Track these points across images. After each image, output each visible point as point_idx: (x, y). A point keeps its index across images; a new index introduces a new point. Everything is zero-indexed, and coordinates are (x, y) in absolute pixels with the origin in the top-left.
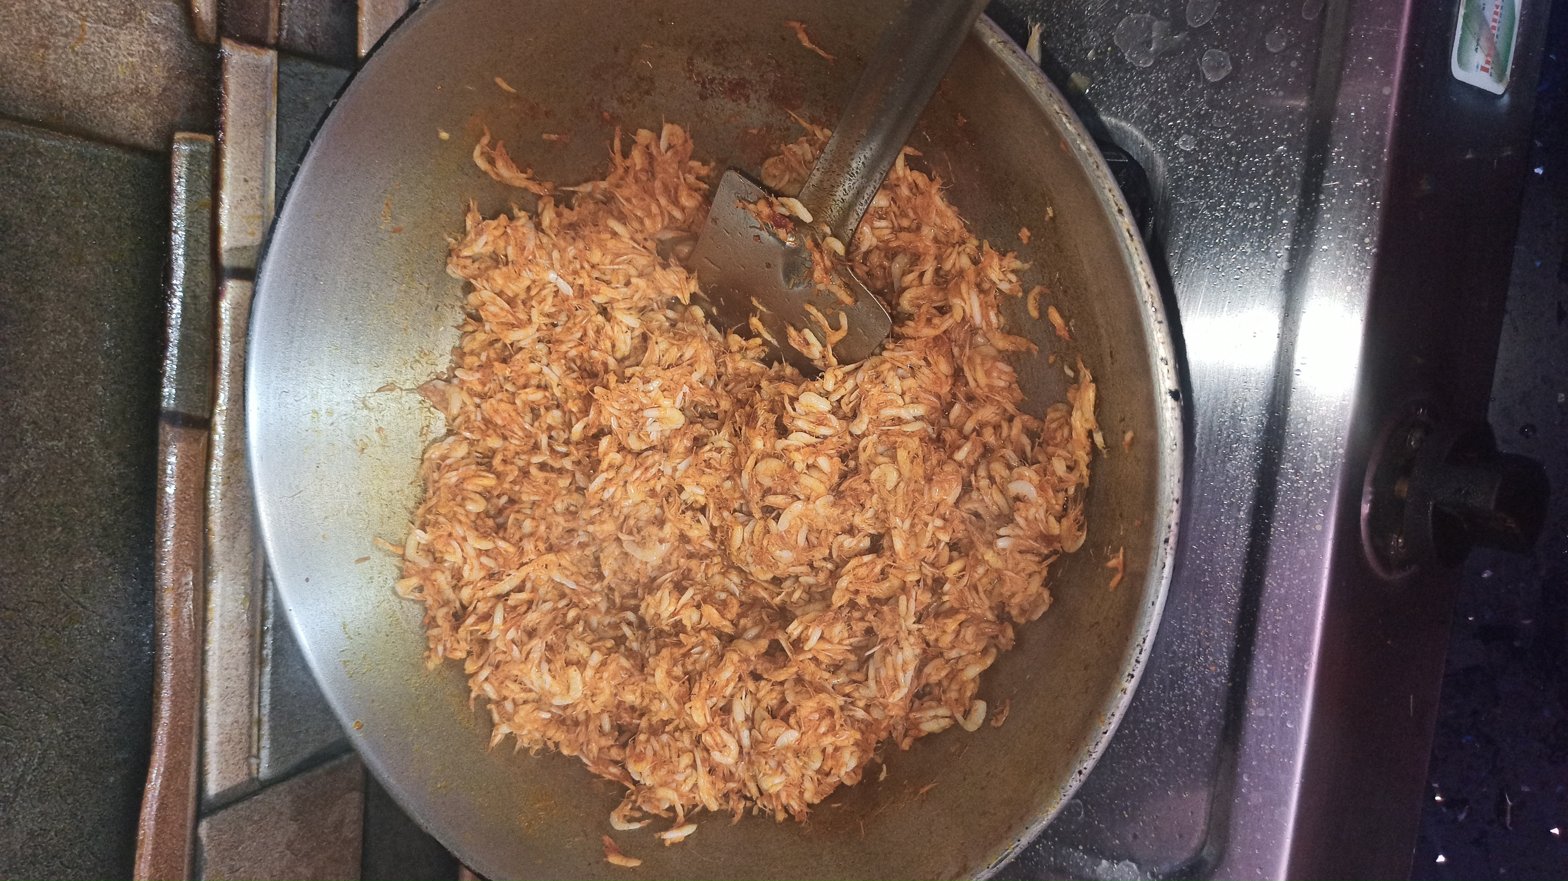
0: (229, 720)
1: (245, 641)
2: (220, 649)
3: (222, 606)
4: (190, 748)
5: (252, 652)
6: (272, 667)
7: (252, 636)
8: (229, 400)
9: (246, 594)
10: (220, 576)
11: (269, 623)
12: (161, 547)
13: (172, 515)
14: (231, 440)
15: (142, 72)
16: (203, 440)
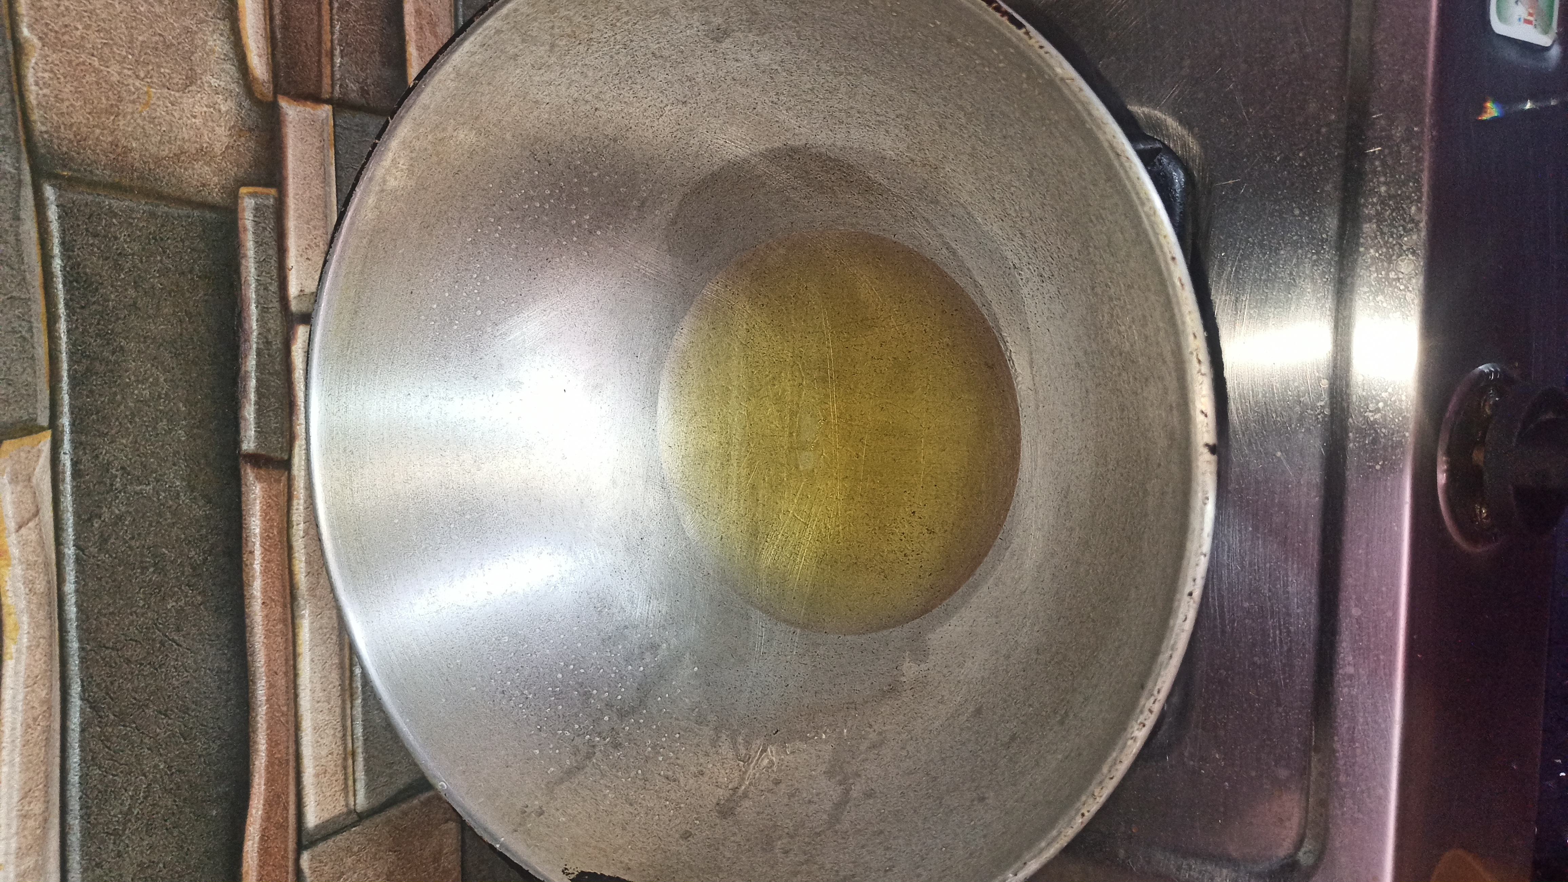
0: (324, 753)
2: (311, 682)
3: (310, 641)
4: (287, 780)
12: (249, 585)
13: (258, 554)
15: (206, 133)
16: (284, 479)
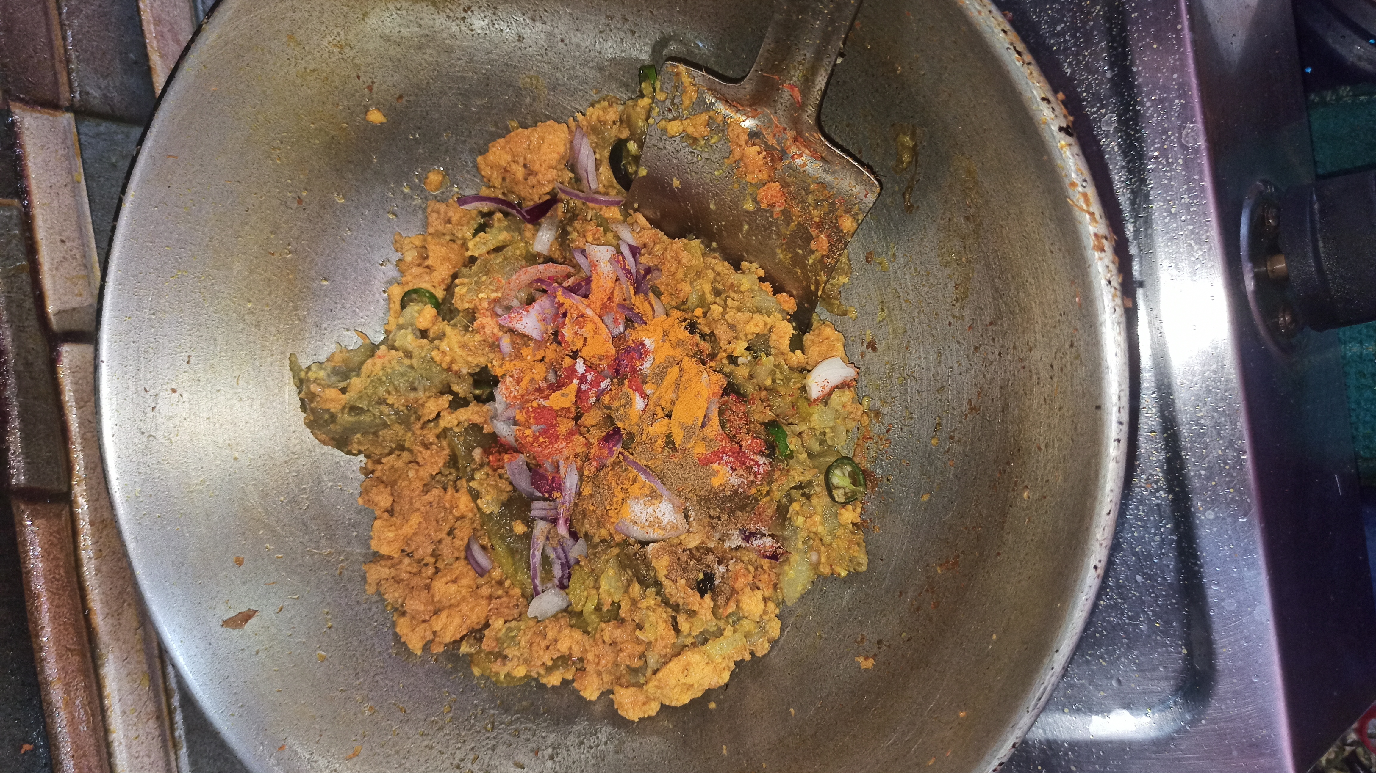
1: (152, 724)
2: (126, 736)
3: (119, 690)
5: (162, 735)
6: (188, 748)
7: (158, 718)
8: (86, 468)
9: (143, 673)
10: (111, 657)
11: (176, 702)
12: (37, 636)
13: (43, 599)
14: (96, 509)
16: (65, 514)
